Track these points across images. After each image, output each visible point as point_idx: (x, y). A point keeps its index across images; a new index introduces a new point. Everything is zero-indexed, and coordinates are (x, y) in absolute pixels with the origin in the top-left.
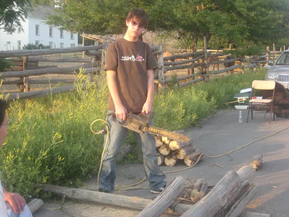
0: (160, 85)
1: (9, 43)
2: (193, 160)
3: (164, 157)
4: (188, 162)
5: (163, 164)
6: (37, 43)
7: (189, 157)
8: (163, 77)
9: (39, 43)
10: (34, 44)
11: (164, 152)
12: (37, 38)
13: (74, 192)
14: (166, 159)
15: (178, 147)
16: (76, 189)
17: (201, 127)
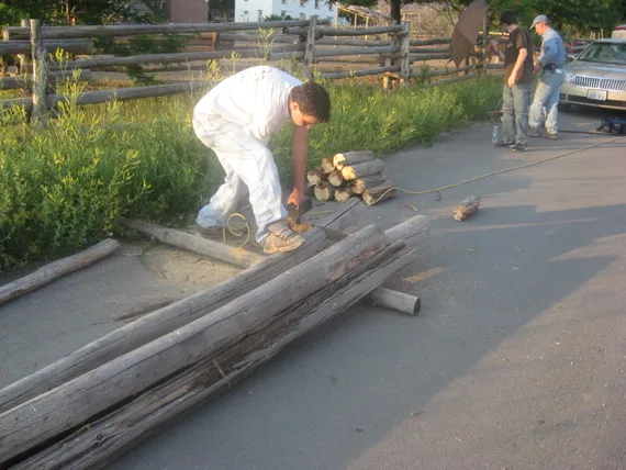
0: (402, 80)
1: (246, 12)
2: (375, 196)
3: (333, 188)
4: (368, 199)
5: (332, 198)
6: (283, 14)
7: (367, 191)
8: (407, 69)
9: (286, 15)
10: (280, 15)
11: (335, 181)
12: (284, 7)
13: (166, 234)
14: (337, 192)
15: (353, 176)
16: (170, 230)
17: (431, 146)
